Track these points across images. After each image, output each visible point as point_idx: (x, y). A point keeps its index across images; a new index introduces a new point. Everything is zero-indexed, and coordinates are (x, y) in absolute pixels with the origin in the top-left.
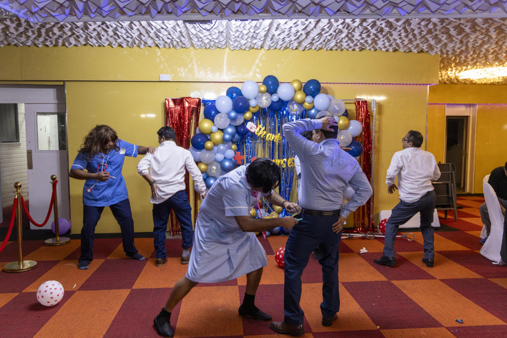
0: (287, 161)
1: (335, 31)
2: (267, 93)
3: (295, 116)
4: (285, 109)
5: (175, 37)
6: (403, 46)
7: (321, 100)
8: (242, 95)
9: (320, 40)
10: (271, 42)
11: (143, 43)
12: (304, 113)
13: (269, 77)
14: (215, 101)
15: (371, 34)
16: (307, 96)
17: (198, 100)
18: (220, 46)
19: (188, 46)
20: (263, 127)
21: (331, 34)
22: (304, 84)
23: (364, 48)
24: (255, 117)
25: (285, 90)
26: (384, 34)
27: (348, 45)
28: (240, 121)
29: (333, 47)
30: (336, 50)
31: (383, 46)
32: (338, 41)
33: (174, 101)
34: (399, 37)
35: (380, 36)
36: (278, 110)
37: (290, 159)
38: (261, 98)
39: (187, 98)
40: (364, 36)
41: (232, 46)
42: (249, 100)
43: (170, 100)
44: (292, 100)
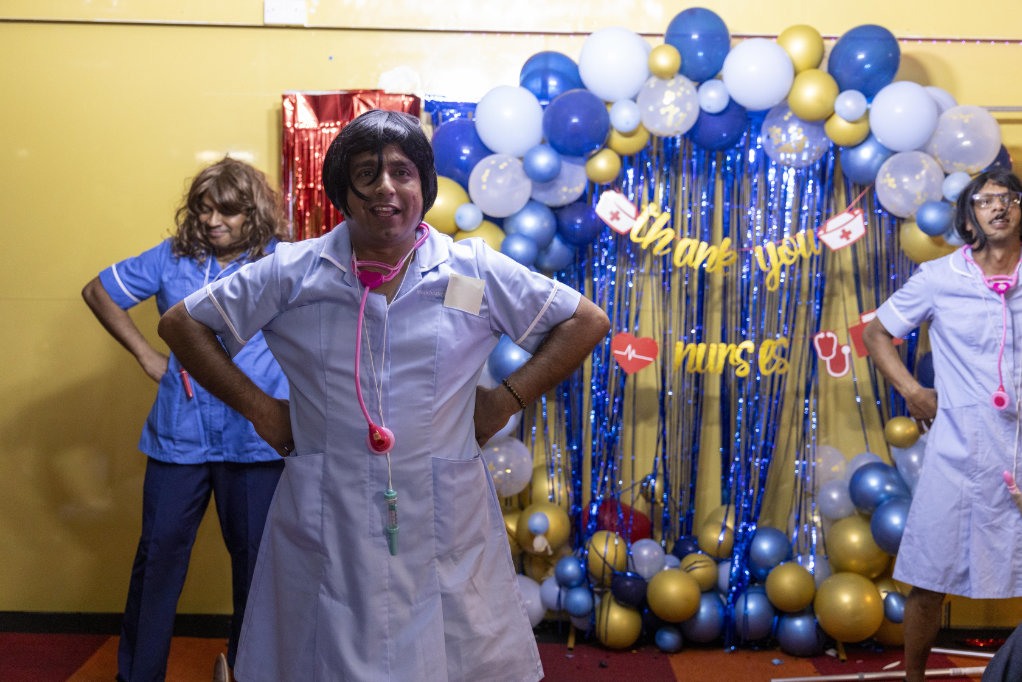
0: (757, 351)
2: (682, 79)
3: (792, 172)
4: (751, 143)
7: (898, 109)
8: (580, 84)
12: (830, 161)
13: (692, 13)
14: (474, 106)
16: (841, 88)
17: (407, 101)
20: (663, 210)
22: (833, 43)
24: (630, 173)
25: (754, 68)
28: (570, 188)
33: (317, 103)
37: (767, 343)
38: (655, 96)
39: (366, 92)
42: (608, 103)
43: (302, 102)
44: (783, 106)
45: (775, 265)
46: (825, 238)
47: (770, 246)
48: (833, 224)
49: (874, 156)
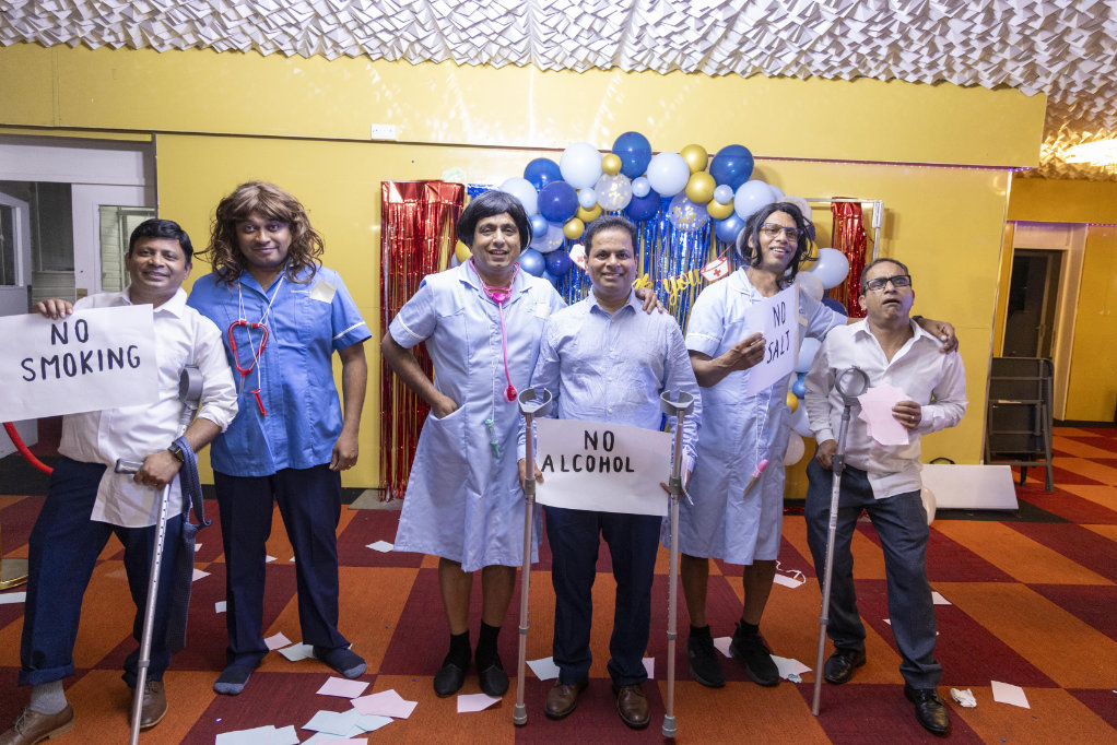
1: (802, 15)
2: (622, 176)
3: (686, 235)
4: (662, 217)
5: (400, 25)
6: (962, 67)
7: (751, 197)
8: (562, 179)
9: (758, 42)
10: (637, 48)
11: (329, 44)
12: (708, 228)
13: (629, 135)
15: (894, 28)
16: (718, 185)
17: (458, 188)
18: (514, 58)
19: (438, 57)
21: (793, 24)
22: (711, 159)
23: (862, 71)
25: (665, 170)
26: (927, 26)
27: (826, 62)
28: (554, 242)
29: (787, 67)
30: (794, 77)
31: (913, 68)
32: (805, 48)
33: (402, 188)
34: (964, 38)
35: (915, 34)
36: (646, 215)
38: (606, 186)
39: (432, 182)
40: (875, 31)
41: (544, 60)
42: (578, 190)
43: (393, 188)
44: (683, 194)
45: (675, 290)
46: (705, 274)
47: (672, 279)
48: (709, 266)
49: (736, 226)
